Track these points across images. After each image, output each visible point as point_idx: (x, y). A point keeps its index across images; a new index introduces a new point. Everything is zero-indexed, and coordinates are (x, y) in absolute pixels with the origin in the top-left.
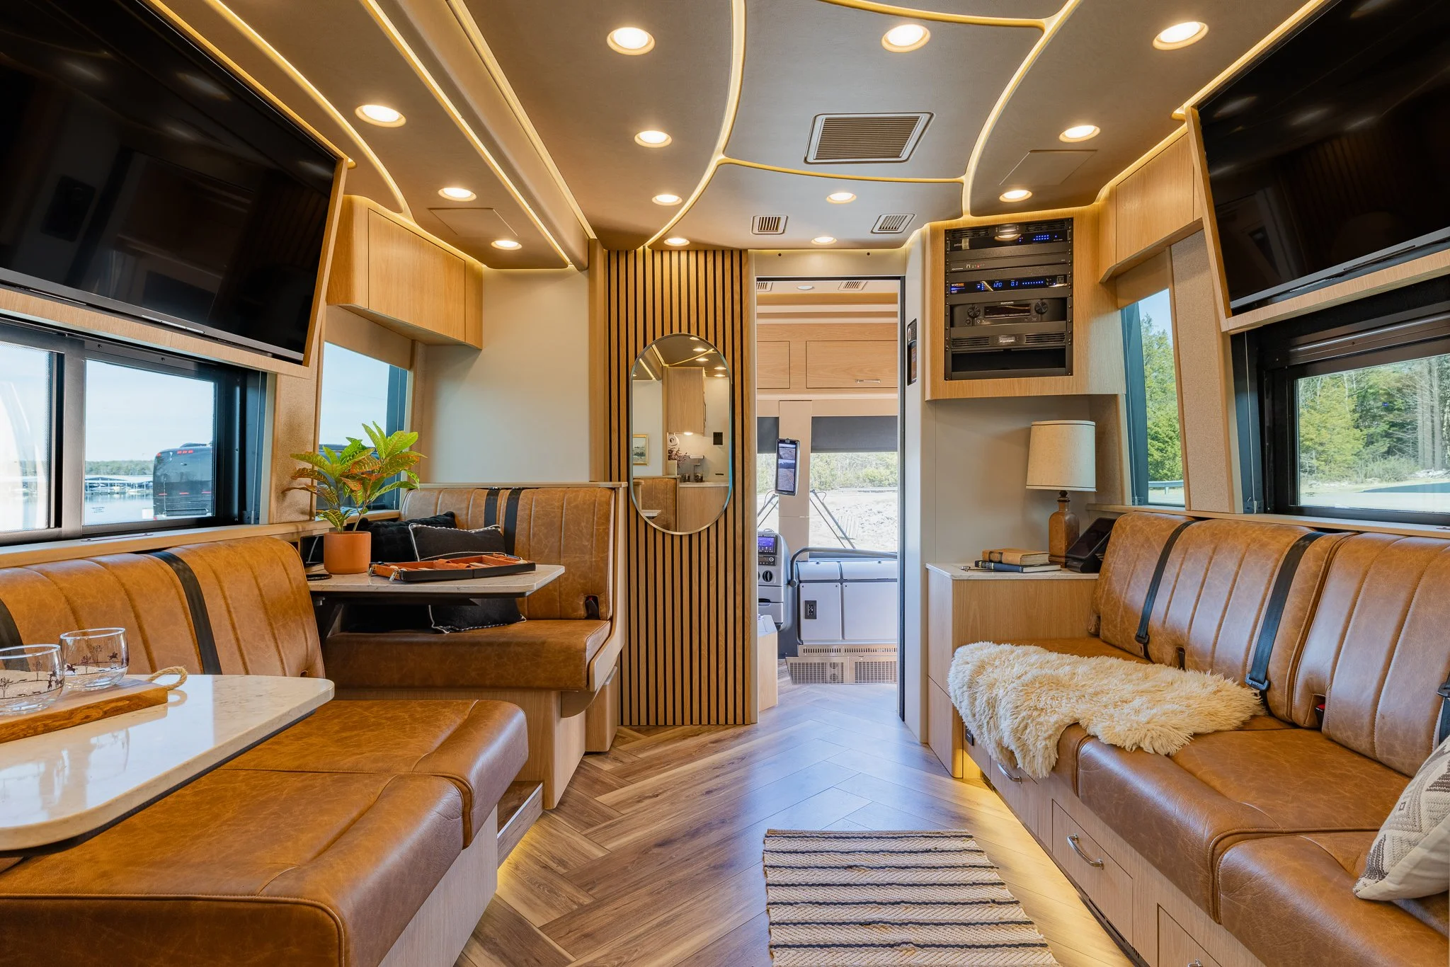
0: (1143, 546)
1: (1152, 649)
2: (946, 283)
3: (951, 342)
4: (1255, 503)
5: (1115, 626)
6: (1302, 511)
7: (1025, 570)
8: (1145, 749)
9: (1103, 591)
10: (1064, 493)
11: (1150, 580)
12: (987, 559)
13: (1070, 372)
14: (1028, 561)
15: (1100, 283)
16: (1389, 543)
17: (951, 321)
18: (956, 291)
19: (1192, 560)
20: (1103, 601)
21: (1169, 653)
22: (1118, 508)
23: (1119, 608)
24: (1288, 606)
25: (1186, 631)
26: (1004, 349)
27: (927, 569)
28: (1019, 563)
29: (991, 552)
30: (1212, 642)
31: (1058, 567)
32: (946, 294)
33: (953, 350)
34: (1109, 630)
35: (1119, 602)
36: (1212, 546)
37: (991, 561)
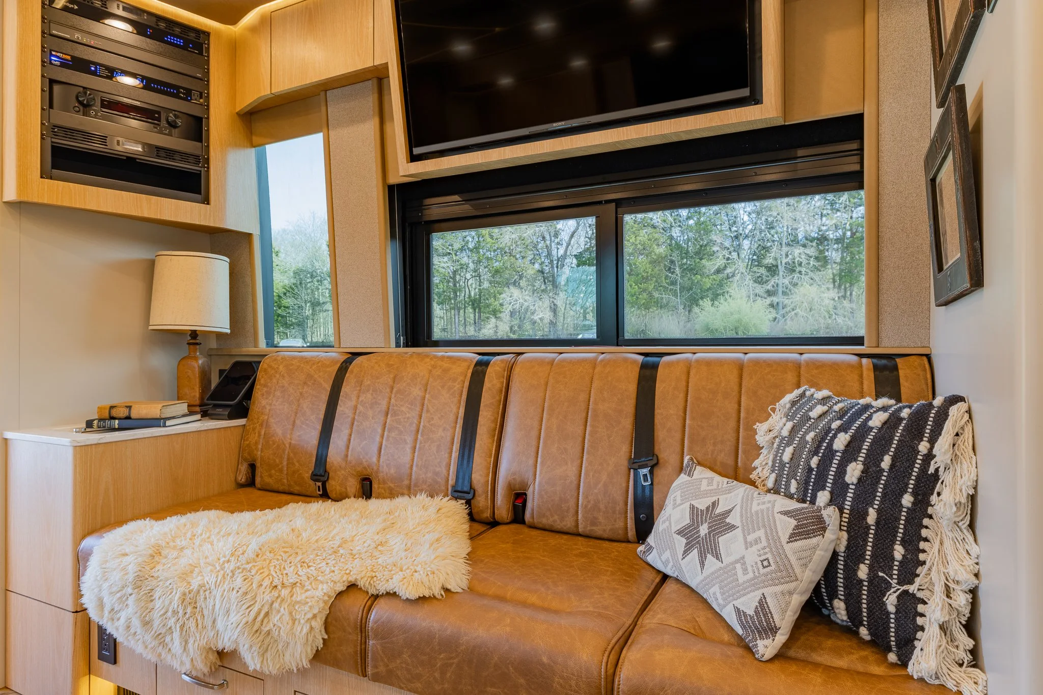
0: (305, 383)
1: (333, 485)
2: (43, 47)
3: (50, 129)
4: (402, 337)
5: (281, 471)
6: (436, 344)
7: (168, 423)
8: (453, 590)
9: (259, 435)
10: (194, 334)
11: (322, 417)
12: (107, 415)
13: (206, 201)
14: (168, 413)
15: (237, 113)
16: (553, 360)
17: (49, 102)
18: (58, 63)
19: (371, 392)
20: (260, 447)
21: (353, 485)
22: (252, 350)
23: (284, 451)
24: (482, 420)
25: (375, 460)
26: (127, 157)
27: (6, 439)
28: (158, 416)
29: (112, 407)
30: (408, 466)
31: (198, 417)
32: (43, 62)
33: (54, 140)
34: (270, 476)
35: (285, 445)
36: (392, 376)
37: (114, 418)
